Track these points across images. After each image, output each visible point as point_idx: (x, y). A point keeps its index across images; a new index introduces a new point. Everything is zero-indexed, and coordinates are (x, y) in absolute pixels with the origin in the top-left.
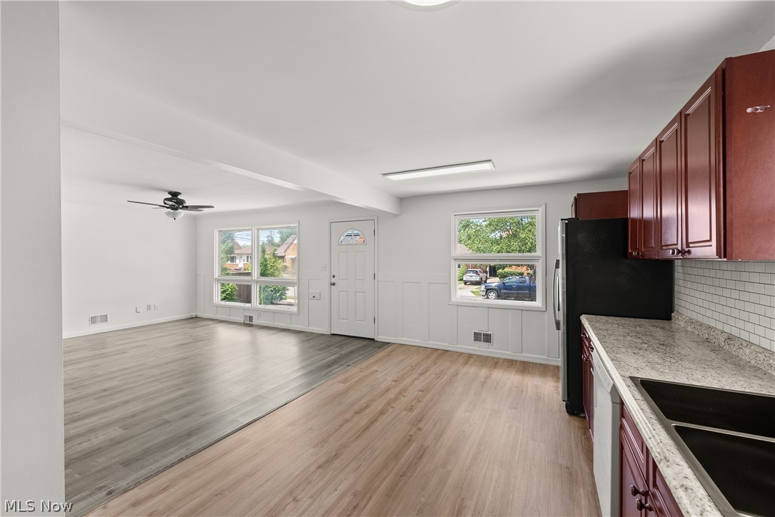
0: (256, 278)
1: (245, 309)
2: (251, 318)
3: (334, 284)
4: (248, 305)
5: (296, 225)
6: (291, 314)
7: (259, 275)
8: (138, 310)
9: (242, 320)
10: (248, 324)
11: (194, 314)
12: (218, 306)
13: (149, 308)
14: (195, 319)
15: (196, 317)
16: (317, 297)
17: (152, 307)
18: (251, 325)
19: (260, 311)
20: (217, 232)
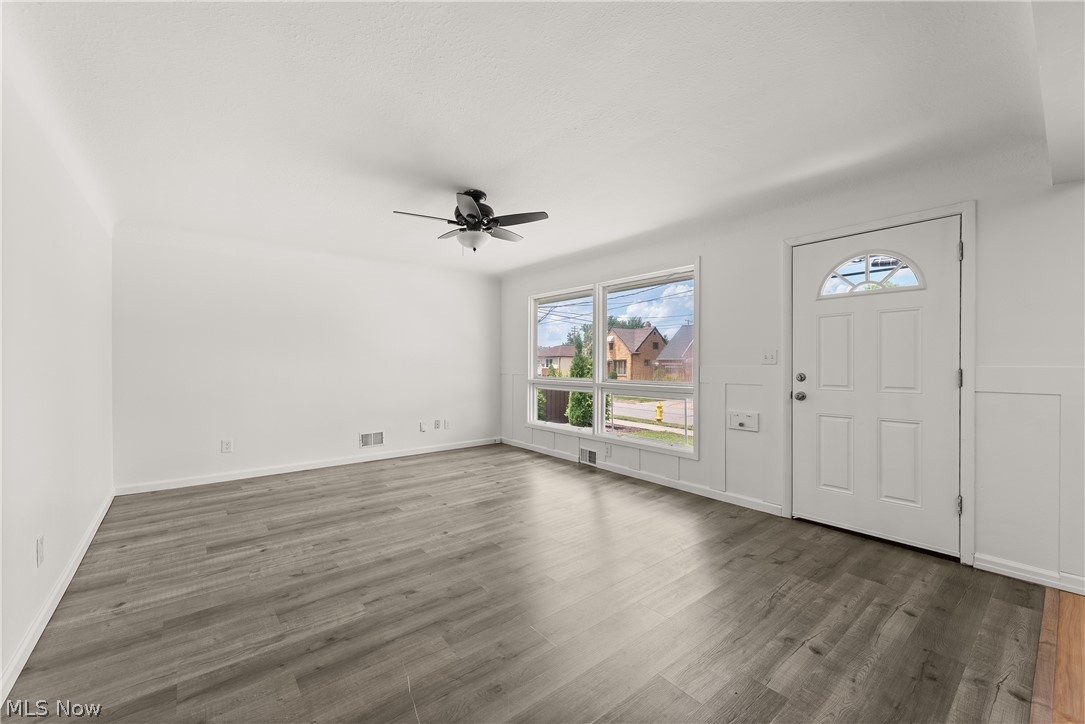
0: (600, 382)
1: (580, 438)
2: (592, 456)
3: (802, 397)
4: (586, 430)
5: (691, 267)
6: (681, 457)
7: (606, 377)
8: (424, 428)
9: (575, 458)
10: (587, 467)
11: (497, 439)
12: (534, 428)
13: (437, 425)
14: (499, 446)
15: (501, 444)
16: (751, 424)
17: (442, 425)
18: (593, 470)
19: (610, 444)
20: (533, 303)
